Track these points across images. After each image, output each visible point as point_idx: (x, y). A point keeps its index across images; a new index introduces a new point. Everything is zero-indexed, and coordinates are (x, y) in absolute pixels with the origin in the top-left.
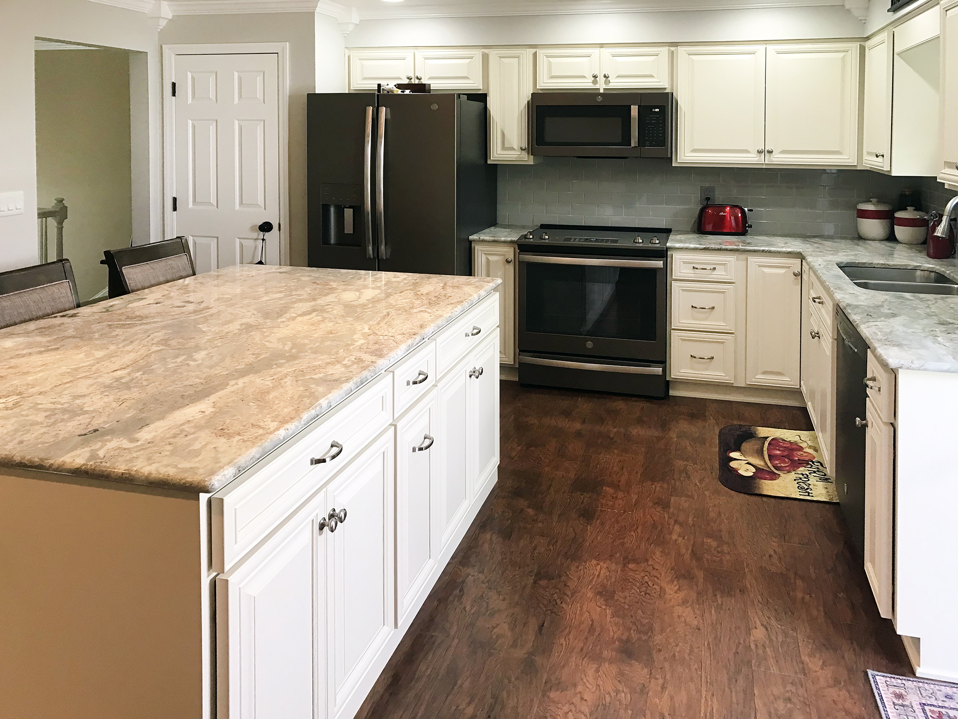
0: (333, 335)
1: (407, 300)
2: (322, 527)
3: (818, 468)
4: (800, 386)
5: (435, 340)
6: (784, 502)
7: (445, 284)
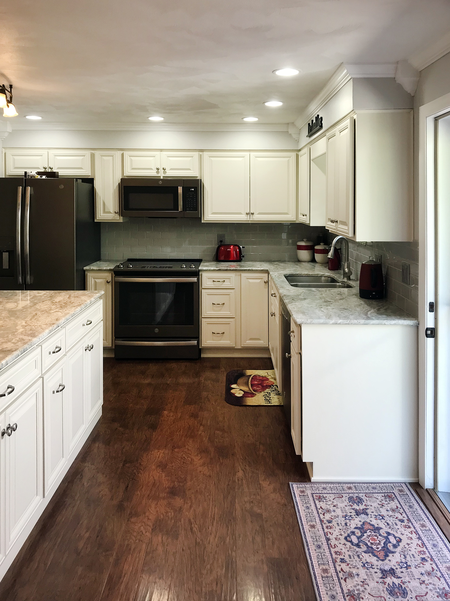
0: (4, 328)
1: (47, 306)
2: (3, 434)
3: (275, 389)
4: (269, 346)
5: (65, 327)
6: (257, 408)
7: (70, 296)
